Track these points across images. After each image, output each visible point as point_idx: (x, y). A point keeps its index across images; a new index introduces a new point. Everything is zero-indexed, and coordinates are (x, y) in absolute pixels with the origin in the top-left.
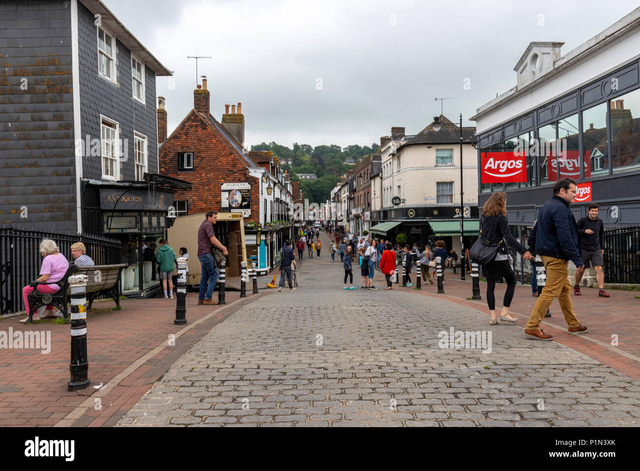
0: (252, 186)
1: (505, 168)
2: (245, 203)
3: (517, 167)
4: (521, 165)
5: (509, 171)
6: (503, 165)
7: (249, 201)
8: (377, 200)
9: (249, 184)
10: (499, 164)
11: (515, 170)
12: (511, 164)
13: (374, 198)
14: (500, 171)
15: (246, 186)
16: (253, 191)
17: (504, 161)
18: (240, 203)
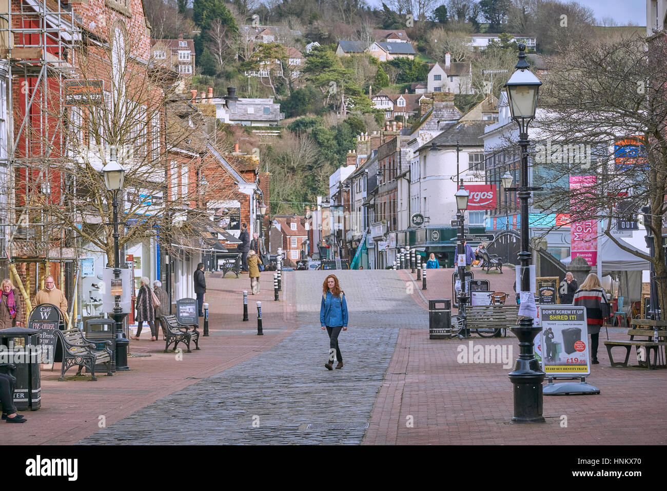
0: (242, 203)
1: (478, 198)
2: (235, 223)
3: (488, 197)
4: (492, 196)
5: (481, 201)
6: (477, 195)
7: (239, 221)
8: (403, 213)
9: (239, 201)
10: (473, 195)
11: (487, 200)
12: (484, 195)
13: (401, 211)
14: (475, 200)
15: (236, 204)
16: (243, 209)
17: (477, 193)
18: (228, 223)
